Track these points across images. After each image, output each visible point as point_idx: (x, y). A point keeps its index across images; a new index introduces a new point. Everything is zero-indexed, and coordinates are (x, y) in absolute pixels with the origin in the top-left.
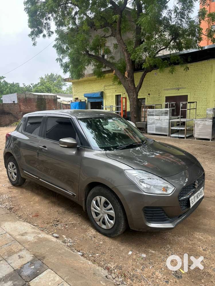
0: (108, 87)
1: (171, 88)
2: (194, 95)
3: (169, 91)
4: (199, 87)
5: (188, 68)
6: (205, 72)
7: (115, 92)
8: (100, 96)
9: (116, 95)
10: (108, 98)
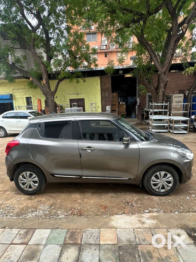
0: (17, 90)
1: (73, 93)
2: (88, 98)
3: (71, 95)
4: (91, 93)
5: (85, 81)
6: (93, 84)
7: (25, 95)
8: (10, 98)
9: (26, 97)
10: (18, 99)
